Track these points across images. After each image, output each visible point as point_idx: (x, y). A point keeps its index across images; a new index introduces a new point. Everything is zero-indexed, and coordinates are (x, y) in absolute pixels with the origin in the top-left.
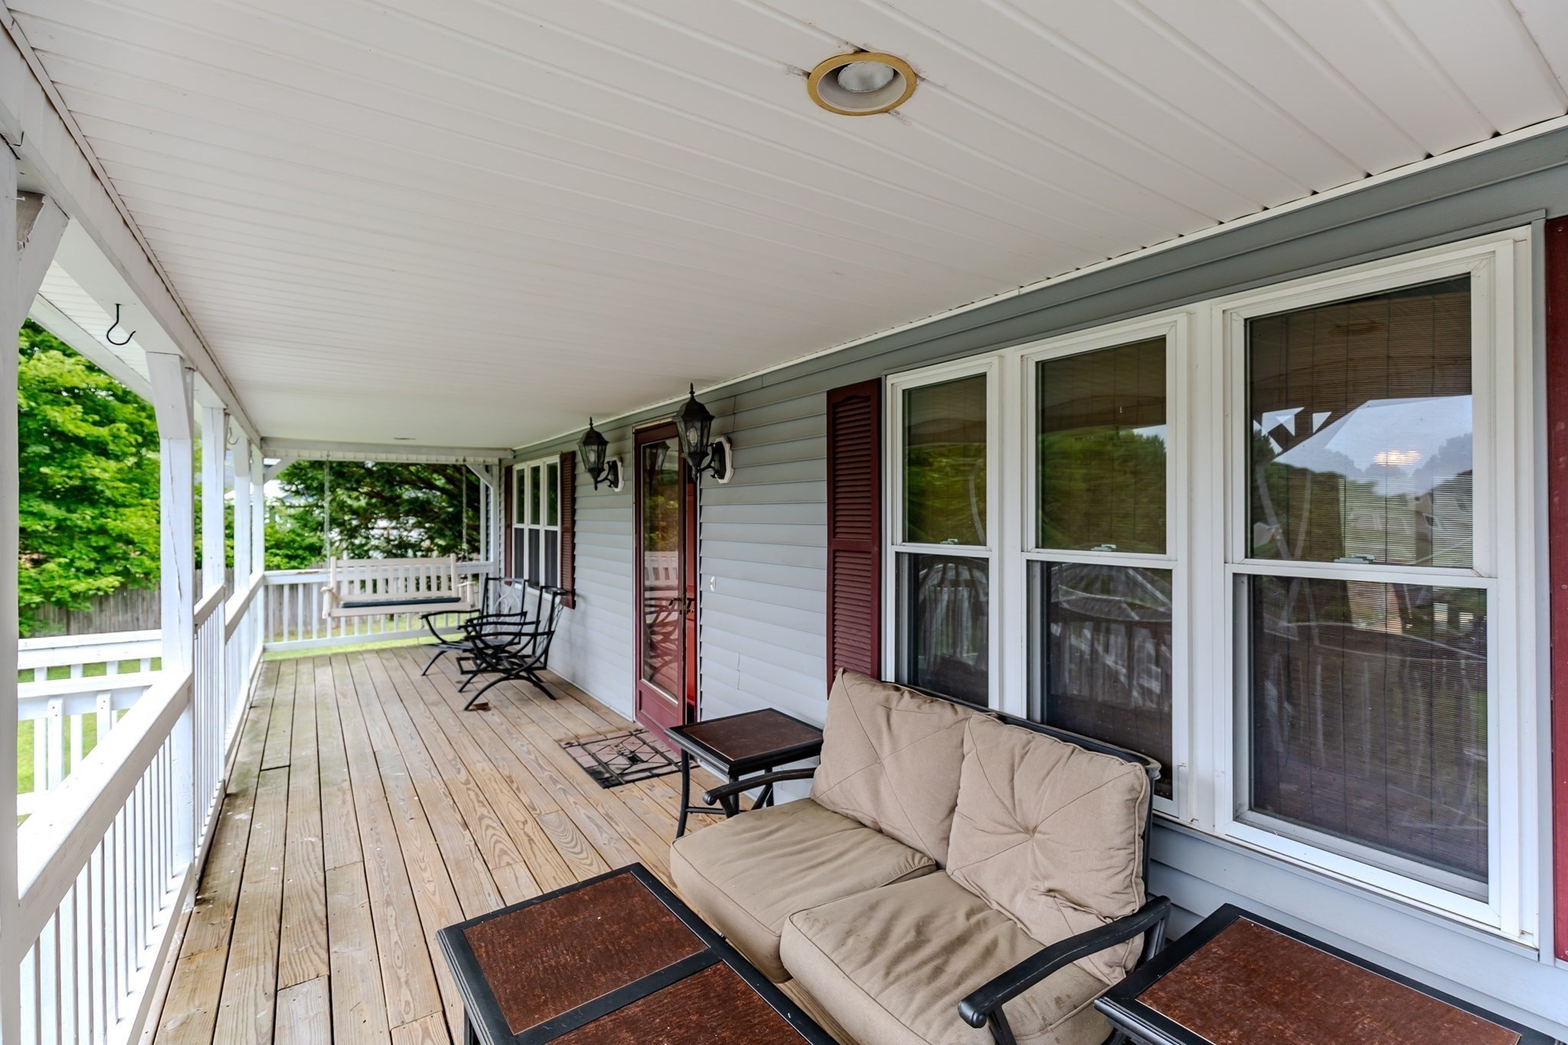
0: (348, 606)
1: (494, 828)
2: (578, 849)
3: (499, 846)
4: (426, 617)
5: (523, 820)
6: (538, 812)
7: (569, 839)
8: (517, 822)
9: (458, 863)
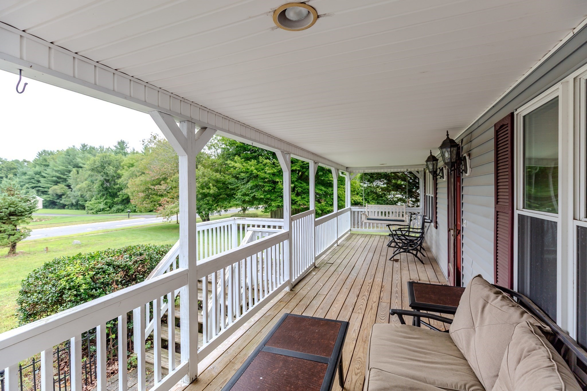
0: (368, 219)
1: (364, 300)
2: (383, 318)
3: (361, 306)
4: (389, 226)
5: (375, 301)
6: (382, 301)
7: (383, 314)
8: (373, 301)
9: (346, 306)
